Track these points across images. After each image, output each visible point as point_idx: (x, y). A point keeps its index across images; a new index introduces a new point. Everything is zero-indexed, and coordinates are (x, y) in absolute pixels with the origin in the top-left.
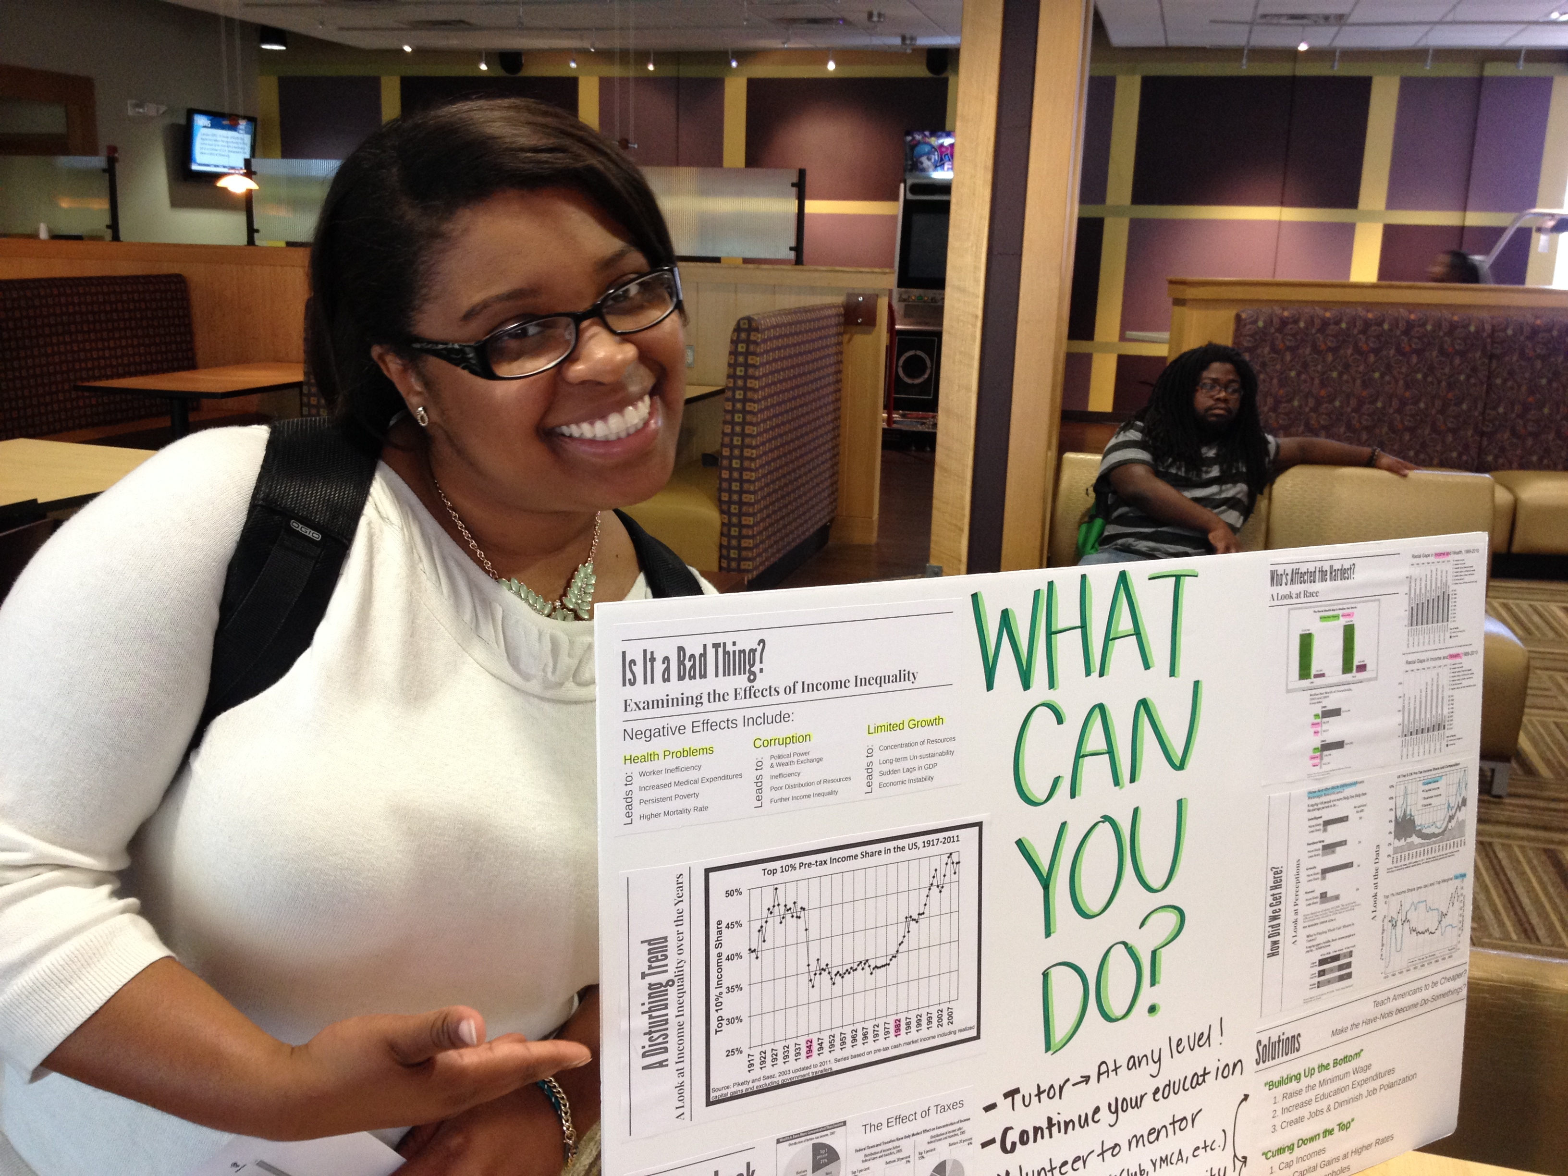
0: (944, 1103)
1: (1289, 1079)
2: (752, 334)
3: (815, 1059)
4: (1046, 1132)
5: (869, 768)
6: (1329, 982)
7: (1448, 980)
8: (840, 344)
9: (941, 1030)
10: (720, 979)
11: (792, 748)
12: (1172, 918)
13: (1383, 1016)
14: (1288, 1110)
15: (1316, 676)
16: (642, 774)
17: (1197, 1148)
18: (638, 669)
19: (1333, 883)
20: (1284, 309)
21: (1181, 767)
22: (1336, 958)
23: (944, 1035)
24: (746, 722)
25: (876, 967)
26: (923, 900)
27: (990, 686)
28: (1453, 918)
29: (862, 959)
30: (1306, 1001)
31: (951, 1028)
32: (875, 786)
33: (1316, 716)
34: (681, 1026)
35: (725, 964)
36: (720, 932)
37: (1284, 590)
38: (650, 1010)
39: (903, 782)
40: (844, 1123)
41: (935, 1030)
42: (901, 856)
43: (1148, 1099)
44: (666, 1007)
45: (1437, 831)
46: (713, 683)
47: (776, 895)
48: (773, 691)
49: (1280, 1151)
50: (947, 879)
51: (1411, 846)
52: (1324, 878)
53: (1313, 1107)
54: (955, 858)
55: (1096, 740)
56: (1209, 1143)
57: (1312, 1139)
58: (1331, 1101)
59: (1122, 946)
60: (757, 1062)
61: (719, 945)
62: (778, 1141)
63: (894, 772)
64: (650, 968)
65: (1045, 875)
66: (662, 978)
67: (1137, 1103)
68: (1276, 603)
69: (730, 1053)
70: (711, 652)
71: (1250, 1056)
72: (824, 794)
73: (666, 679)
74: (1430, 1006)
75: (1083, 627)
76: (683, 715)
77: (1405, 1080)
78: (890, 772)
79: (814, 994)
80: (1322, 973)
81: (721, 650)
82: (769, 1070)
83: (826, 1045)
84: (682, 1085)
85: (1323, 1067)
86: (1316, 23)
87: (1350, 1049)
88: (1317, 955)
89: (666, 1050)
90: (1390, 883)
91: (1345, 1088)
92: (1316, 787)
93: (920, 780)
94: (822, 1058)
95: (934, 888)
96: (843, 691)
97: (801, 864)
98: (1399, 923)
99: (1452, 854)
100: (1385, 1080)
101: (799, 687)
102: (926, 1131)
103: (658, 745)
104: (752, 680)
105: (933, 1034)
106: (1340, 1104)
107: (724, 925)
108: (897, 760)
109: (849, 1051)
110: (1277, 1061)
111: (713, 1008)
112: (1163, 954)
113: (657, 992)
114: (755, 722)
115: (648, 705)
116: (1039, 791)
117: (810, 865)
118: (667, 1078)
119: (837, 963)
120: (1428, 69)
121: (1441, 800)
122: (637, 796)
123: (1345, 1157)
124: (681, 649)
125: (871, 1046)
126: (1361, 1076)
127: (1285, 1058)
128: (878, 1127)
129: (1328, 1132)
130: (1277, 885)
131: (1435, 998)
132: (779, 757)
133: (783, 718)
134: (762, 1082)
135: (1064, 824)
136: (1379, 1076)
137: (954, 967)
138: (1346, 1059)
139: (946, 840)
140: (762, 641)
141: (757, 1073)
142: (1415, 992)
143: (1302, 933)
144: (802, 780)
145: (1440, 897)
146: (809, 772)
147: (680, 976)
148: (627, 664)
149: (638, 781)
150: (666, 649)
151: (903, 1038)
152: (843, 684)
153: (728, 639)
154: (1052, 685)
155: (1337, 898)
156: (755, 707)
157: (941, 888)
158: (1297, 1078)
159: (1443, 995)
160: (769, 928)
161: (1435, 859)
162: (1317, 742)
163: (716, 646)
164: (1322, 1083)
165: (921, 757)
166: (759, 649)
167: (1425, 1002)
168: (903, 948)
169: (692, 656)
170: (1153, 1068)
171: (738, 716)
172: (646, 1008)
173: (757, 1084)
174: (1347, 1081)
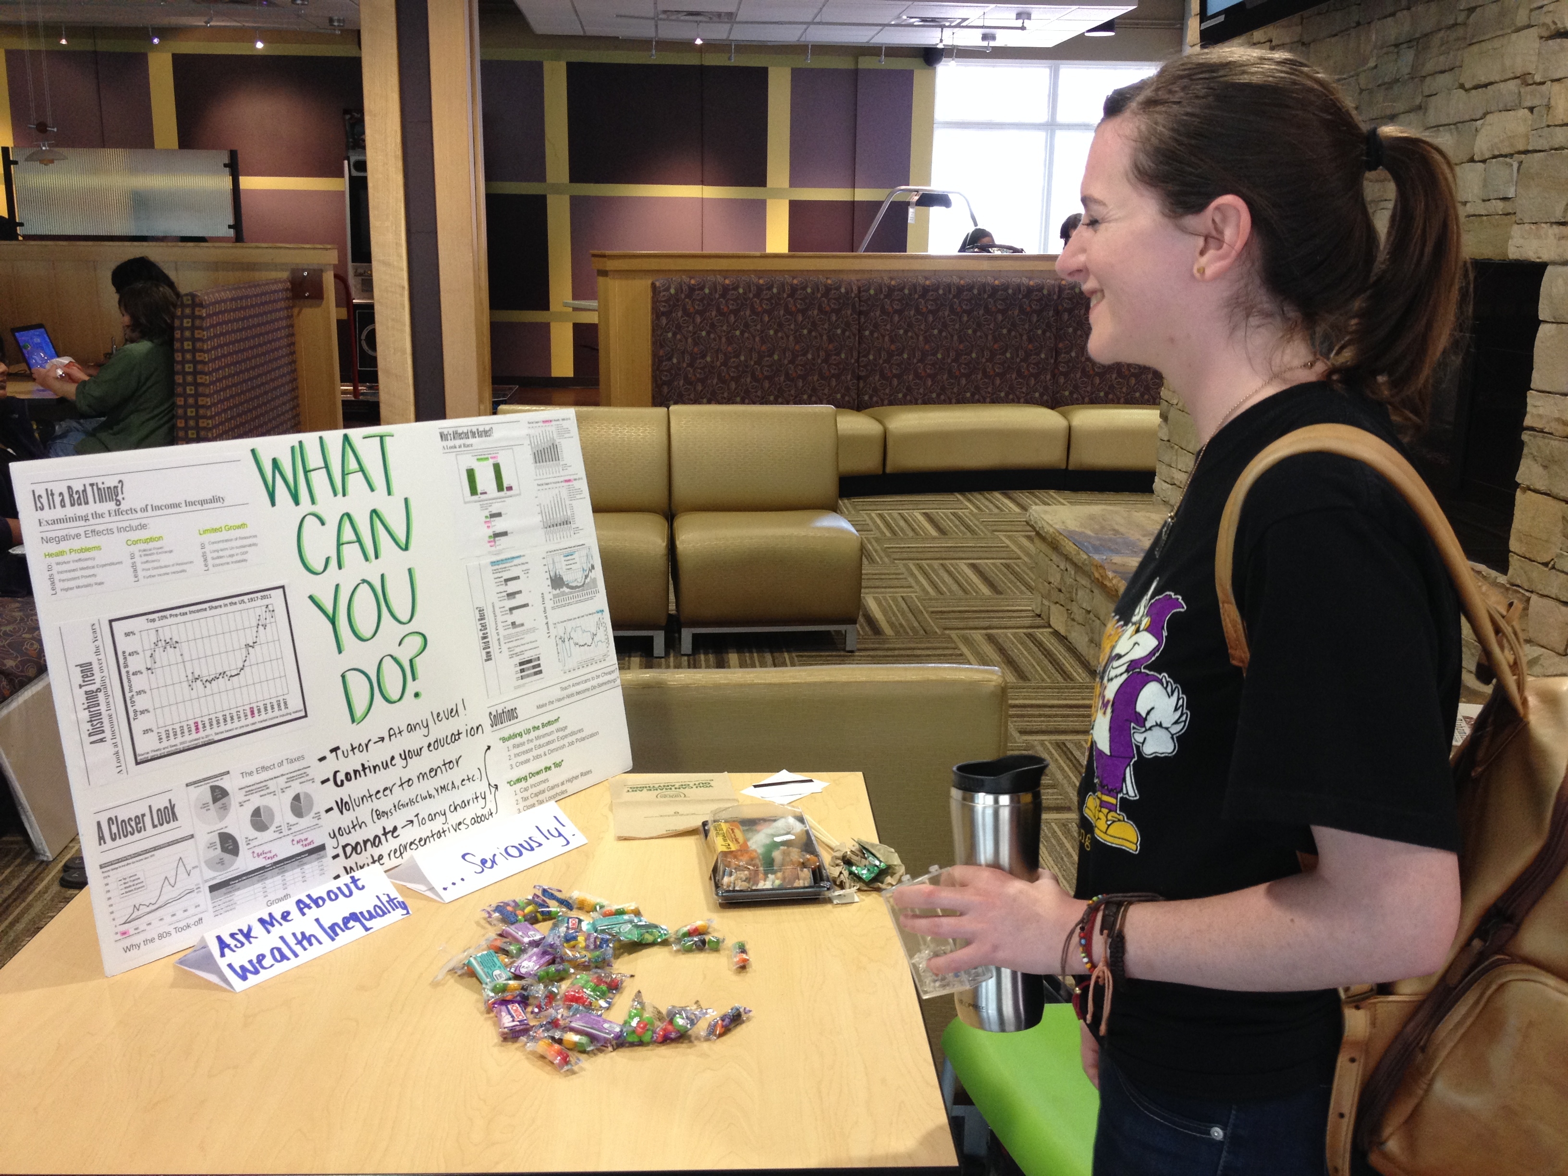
0: (293, 757)
1: (515, 736)
2: (197, 309)
3: (202, 734)
4: (362, 773)
5: (204, 555)
6: (528, 676)
7: (606, 674)
8: (290, 317)
9: (281, 713)
10: (130, 687)
11: (151, 545)
12: (419, 640)
13: (568, 697)
14: (517, 755)
15: (481, 494)
16: (58, 564)
17: (463, 780)
18: (44, 500)
19: (518, 616)
20: (691, 278)
21: (406, 549)
22: (530, 661)
23: (283, 715)
24: (119, 530)
25: (231, 676)
26: (255, 634)
27: (273, 504)
28: (601, 635)
29: (222, 671)
30: (516, 688)
31: (288, 711)
32: (210, 566)
33: (486, 517)
34: (110, 716)
35: (132, 678)
36: (125, 658)
37: (450, 443)
38: (89, 707)
39: (228, 563)
40: (228, 772)
41: (277, 713)
42: (234, 608)
43: (425, 750)
44: (98, 705)
45: (579, 585)
46: (94, 507)
47: (157, 634)
48: (133, 511)
49: (519, 780)
50: (268, 621)
51: (564, 594)
52: (511, 613)
53: (535, 753)
54: (270, 608)
55: (348, 534)
56: (470, 776)
57: (538, 773)
58: (546, 749)
59: (389, 658)
60: (164, 736)
61: (126, 666)
62: (187, 785)
63: (221, 557)
64: (84, 681)
65: (331, 616)
66: (93, 688)
67: (419, 753)
68: (446, 451)
69: (146, 732)
70: (89, 489)
71: (486, 723)
72: (178, 572)
73: (63, 506)
74: (598, 690)
75: (327, 467)
76: (78, 528)
77: (592, 735)
78: (218, 558)
79: (194, 694)
80: (522, 671)
81: (95, 487)
82: (173, 741)
83: (207, 725)
84: (117, 753)
85: (536, 728)
86: (711, 20)
87: (552, 717)
88: (517, 660)
89: (103, 732)
90: (555, 615)
91: (553, 741)
92: (495, 559)
93: (239, 561)
94: (207, 733)
95: (260, 627)
96: (178, 510)
97: (171, 615)
98: (566, 640)
99: (592, 598)
100: (579, 736)
101: (149, 508)
102: (282, 775)
103: (64, 546)
104: (118, 503)
105: (276, 715)
106: (552, 751)
107: (127, 654)
108: (222, 550)
109: (223, 728)
110: (504, 725)
111: (129, 705)
112: (417, 661)
113: (91, 696)
114: (125, 530)
115: (54, 522)
116: (318, 566)
117: (176, 615)
118: (106, 750)
119: (205, 674)
120: (810, 62)
121: (578, 566)
122: (57, 577)
123: (563, 784)
124: (69, 488)
125: (237, 724)
126: (561, 734)
127: (509, 723)
128: (251, 774)
129: (548, 769)
130: (482, 618)
131: (600, 685)
132: (144, 550)
133: (143, 527)
134: (170, 749)
135: (337, 586)
136: (573, 733)
137: (282, 674)
138: (549, 723)
139: (263, 598)
140: (120, 481)
141: (165, 743)
142: (586, 681)
143: (505, 647)
144: (162, 564)
145: (590, 623)
146: (165, 559)
147: (104, 685)
148: (37, 498)
149: (56, 568)
150: (60, 488)
151: (257, 718)
152: (178, 505)
153: (99, 480)
154: (313, 502)
155: (522, 625)
156: (124, 521)
157: (265, 626)
158: (520, 735)
159: (605, 683)
160: (157, 655)
161: (581, 601)
162: (490, 532)
163: (92, 485)
164: (537, 738)
165: (237, 548)
166: (120, 485)
167: (594, 687)
168: (246, 664)
169: (77, 492)
170: (425, 731)
171: (113, 526)
172: (86, 706)
173: (166, 750)
174: (554, 737)
